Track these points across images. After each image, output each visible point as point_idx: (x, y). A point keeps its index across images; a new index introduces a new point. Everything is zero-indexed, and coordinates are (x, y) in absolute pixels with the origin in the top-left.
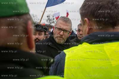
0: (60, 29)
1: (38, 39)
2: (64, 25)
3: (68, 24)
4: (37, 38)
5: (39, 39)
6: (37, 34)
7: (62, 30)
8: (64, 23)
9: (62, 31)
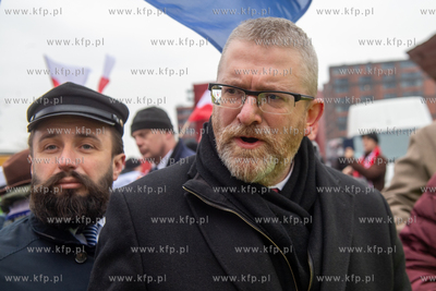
0: (237, 90)
1: (75, 175)
2: (256, 60)
3: (277, 52)
4: (67, 170)
5: (80, 171)
6: (68, 145)
7: (250, 94)
8: (256, 49)
9: (251, 99)
